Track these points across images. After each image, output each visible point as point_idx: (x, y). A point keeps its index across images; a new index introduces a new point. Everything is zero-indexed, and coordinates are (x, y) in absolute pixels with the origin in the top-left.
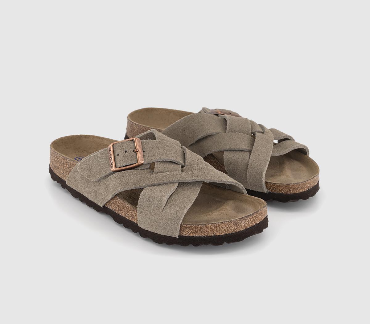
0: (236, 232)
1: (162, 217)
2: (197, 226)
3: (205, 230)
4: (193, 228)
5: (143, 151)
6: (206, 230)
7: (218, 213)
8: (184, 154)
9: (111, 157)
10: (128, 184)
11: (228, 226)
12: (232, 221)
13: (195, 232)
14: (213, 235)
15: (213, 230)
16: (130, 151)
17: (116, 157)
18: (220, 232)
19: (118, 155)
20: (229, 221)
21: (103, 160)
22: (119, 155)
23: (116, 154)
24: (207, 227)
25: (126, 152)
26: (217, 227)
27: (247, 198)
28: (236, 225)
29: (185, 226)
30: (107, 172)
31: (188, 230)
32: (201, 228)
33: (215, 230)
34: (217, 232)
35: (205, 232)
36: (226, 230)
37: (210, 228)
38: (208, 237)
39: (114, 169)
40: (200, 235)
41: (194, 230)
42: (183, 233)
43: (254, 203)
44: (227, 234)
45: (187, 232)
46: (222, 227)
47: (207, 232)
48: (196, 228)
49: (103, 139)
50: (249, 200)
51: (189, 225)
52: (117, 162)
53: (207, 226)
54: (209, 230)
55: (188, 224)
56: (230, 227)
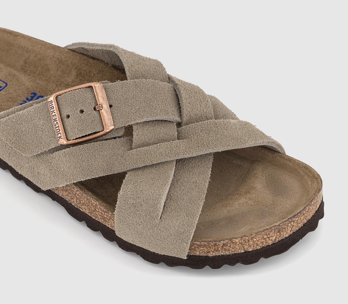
0: (279, 241)
1: (160, 232)
2: (218, 243)
3: (230, 246)
4: (212, 245)
5: (111, 106)
6: (232, 246)
7: (242, 200)
8: (177, 95)
9: (55, 120)
10: (92, 170)
11: (265, 237)
12: (273, 228)
13: (215, 250)
14: (243, 251)
15: (243, 245)
16: (89, 109)
17: (65, 119)
18: (254, 247)
19: (68, 116)
20: (267, 229)
21: (42, 122)
22: (70, 116)
23: (65, 115)
24: (233, 243)
25: (82, 111)
26: (249, 241)
27: (286, 162)
28: (279, 232)
29: (199, 243)
30: (52, 145)
31: (202, 249)
32: (224, 245)
33: (246, 245)
34: (249, 247)
35: (231, 249)
36: (263, 242)
37: (238, 243)
38: (235, 254)
39: (64, 142)
40: (222, 254)
41: (214, 248)
42: (195, 252)
43: (299, 172)
44: (265, 246)
45: (201, 251)
46: (258, 239)
47: (233, 248)
48: (215, 245)
49: (18, 35)
50: (289, 165)
51: (205, 241)
52: (69, 129)
53: (234, 241)
54: (236, 247)
55: (202, 242)
56: (269, 238)
